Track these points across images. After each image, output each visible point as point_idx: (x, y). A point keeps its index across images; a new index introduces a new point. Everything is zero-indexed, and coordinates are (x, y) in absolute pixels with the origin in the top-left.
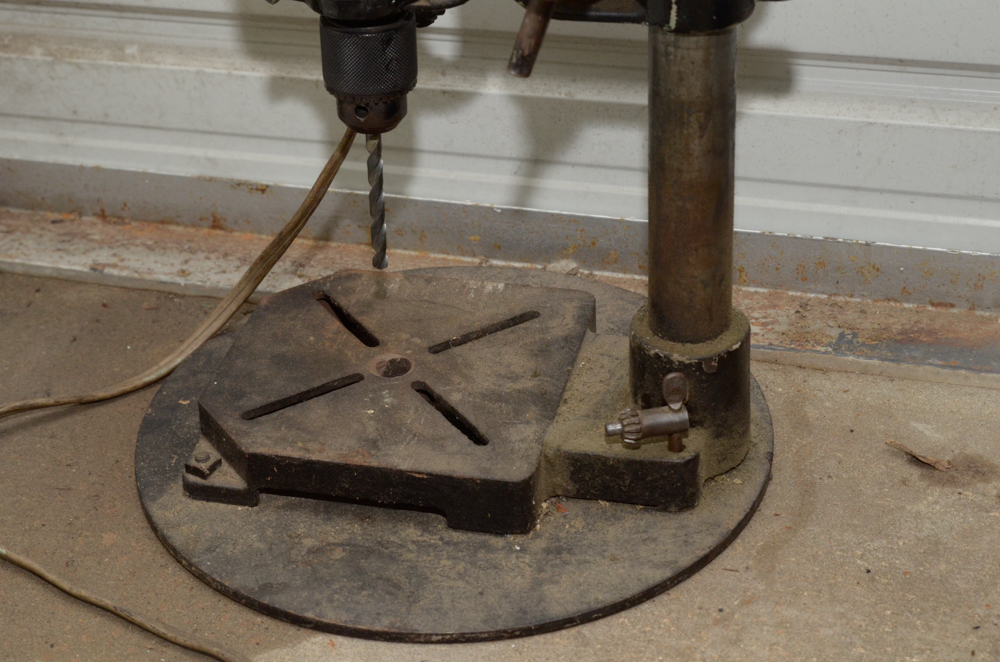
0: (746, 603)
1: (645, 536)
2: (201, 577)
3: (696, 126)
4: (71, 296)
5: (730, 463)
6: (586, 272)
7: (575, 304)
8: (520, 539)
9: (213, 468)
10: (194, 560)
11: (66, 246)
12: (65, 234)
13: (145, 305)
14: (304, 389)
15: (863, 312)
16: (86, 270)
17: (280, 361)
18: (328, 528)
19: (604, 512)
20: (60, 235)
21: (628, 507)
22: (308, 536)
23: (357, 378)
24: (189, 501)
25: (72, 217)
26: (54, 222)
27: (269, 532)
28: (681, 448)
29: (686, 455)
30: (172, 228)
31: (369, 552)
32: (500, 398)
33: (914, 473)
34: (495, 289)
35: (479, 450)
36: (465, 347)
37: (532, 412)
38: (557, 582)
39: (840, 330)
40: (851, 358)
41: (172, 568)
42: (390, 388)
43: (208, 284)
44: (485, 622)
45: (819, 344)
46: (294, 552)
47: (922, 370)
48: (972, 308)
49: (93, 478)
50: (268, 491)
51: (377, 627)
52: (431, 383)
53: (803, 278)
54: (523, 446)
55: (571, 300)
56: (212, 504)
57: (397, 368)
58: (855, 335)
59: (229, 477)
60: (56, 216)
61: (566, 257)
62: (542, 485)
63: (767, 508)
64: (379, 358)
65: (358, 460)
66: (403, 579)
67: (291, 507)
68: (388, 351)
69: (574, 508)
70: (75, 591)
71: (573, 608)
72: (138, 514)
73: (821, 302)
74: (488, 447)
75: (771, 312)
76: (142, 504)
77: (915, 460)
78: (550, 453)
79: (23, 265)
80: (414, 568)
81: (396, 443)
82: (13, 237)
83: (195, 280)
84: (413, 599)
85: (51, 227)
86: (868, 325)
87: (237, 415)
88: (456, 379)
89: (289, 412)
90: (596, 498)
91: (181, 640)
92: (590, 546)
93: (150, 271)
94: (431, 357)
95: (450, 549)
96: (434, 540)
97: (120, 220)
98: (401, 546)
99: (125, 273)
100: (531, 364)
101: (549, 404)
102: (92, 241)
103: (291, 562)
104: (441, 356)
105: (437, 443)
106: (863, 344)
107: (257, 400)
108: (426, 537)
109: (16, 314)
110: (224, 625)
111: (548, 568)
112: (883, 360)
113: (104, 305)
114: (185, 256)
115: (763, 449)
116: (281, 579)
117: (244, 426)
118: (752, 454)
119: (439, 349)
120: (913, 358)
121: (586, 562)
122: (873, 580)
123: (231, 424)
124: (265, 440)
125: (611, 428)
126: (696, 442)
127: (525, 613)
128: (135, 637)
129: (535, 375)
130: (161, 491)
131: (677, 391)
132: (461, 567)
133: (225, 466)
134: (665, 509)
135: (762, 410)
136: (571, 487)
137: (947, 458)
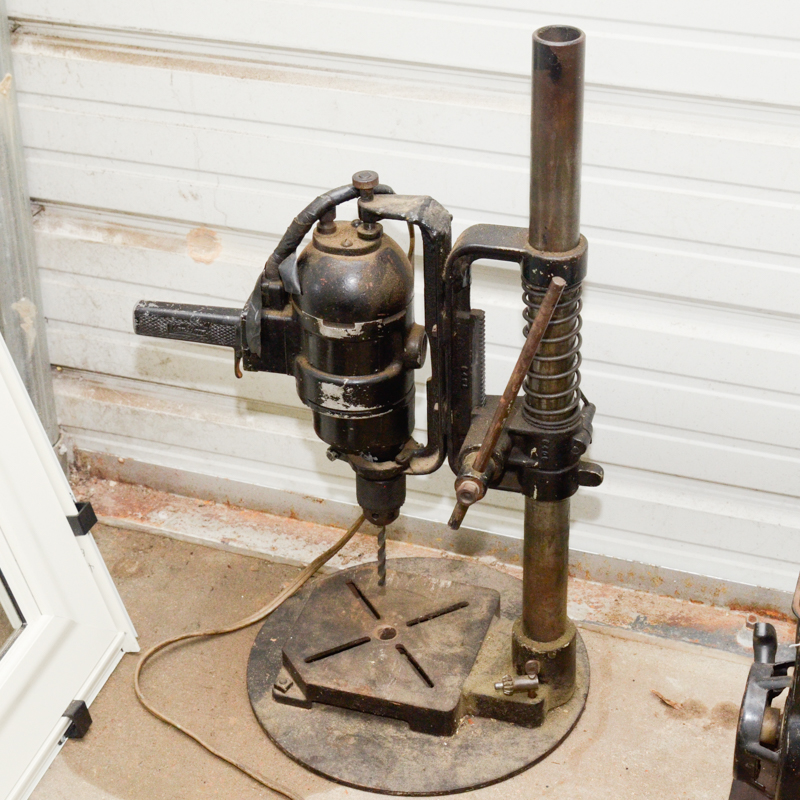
0: (561, 783)
1: (512, 741)
2: (281, 749)
3: (547, 542)
4: (210, 558)
5: (562, 701)
6: (501, 564)
7: (489, 598)
8: (447, 739)
9: (288, 688)
10: (277, 740)
11: (206, 524)
12: (206, 515)
13: (252, 568)
14: (338, 645)
15: (652, 603)
16: (219, 542)
17: (326, 625)
18: (347, 725)
19: (493, 725)
20: (203, 515)
21: (506, 724)
22: (337, 729)
23: (366, 640)
24: (275, 703)
25: (210, 503)
26: (200, 506)
27: (317, 725)
28: (535, 696)
29: (537, 700)
30: (267, 515)
31: (368, 741)
32: (441, 657)
33: (663, 708)
34: (446, 585)
35: (429, 690)
36: (426, 623)
37: (458, 668)
38: (464, 766)
39: (638, 614)
40: (641, 633)
41: (266, 741)
42: (384, 648)
43: (287, 557)
44: (425, 786)
45: (624, 622)
46: (329, 738)
47: (679, 644)
48: (713, 605)
49: (224, 682)
50: (317, 702)
51: (370, 786)
52: (406, 646)
53: (621, 579)
54: (452, 689)
55: (487, 595)
56: (287, 706)
57: (388, 634)
58: (645, 618)
59: (296, 693)
60: (201, 502)
61: (490, 555)
62: (461, 709)
63: (580, 727)
64: (379, 627)
65: (364, 692)
66: (385, 758)
67: (329, 710)
68: (385, 623)
69: (477, 722)
70: (216, 753)
71: (470, 782)
72: (248, 706)
73: (630, 595)
74: (433, 689)
75: (601, 599)
76: (251, 703)
77: (663, 702)
78: (466, 694)
79: (183, 536)
80: (391, 752)
81: (385, 683)
82: (176, 515)
83: (280, 553)
84: (389, 770)
85: (199, 509)
86: (653, 612)
87: (302, 659)
88: (420, 644)
89: (330, 659)
90: (489, 717)
91: (270, 785)
92: (483, 745)
93: (255, 546)
94: (407, 629)
95: (410, 742)
96: (401, 736)
97: (238, 507)
98: (385, 739)
99: (240, 546)
100: (461, 637)
101: (468, 664)
102: (221, 521)
103: (327, 744)
104: (413, 628)
105: (406, 684)
106: (649, 625)
107: (313, 651)
108: (398, 734)
109: (180, 569)
110: (293, 777)
111: (460, 757)
112: (658, 636)
113: (229, 567)
114: (275, 536)
115: (582, 691)
116: (322, 754)
117: (306, 667)
118: (576, 695)
119: (412, 624)
120: (675, 636)
121: (480, 755)
122: (628, 773)
123: (299, 665)
124: (316, 676)
125: (497, 685)
126: (544, 692)
127: (446, 783)
128: (247, 780)
129: (463, 644)
130: (261, 696)
131: (532, 669)
132: (415, 753)
133: (295, 686)
134: (525, 726)
135: (586, 666)
136: (476, 711)
137: (682, 702)
